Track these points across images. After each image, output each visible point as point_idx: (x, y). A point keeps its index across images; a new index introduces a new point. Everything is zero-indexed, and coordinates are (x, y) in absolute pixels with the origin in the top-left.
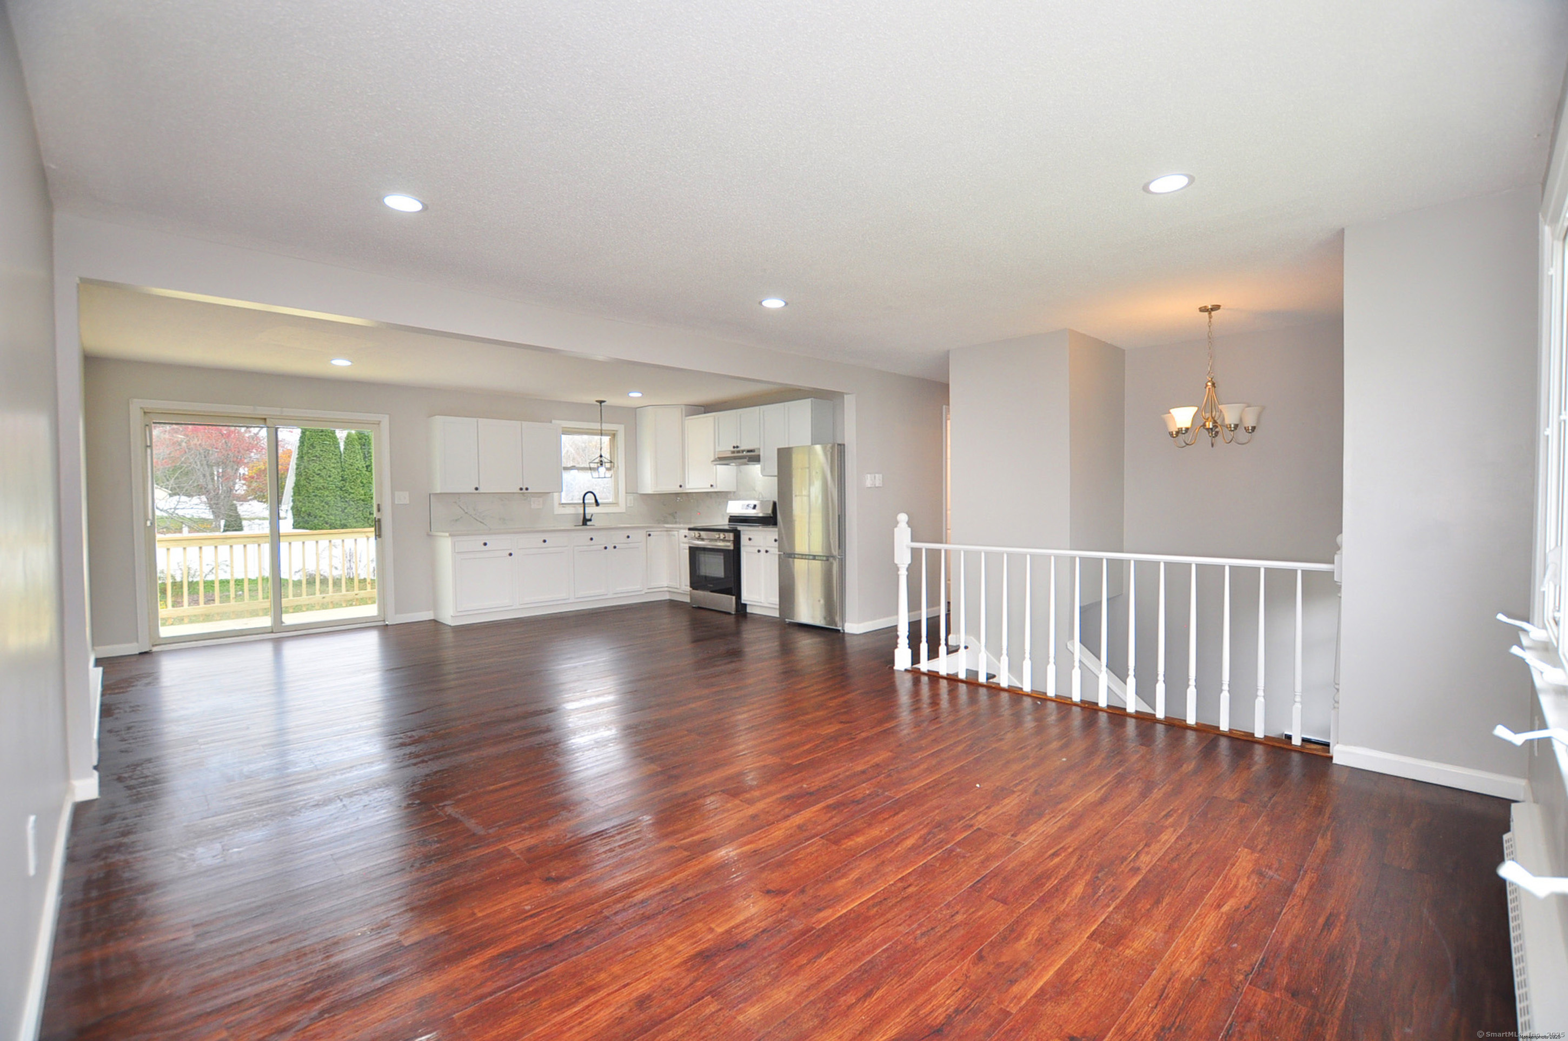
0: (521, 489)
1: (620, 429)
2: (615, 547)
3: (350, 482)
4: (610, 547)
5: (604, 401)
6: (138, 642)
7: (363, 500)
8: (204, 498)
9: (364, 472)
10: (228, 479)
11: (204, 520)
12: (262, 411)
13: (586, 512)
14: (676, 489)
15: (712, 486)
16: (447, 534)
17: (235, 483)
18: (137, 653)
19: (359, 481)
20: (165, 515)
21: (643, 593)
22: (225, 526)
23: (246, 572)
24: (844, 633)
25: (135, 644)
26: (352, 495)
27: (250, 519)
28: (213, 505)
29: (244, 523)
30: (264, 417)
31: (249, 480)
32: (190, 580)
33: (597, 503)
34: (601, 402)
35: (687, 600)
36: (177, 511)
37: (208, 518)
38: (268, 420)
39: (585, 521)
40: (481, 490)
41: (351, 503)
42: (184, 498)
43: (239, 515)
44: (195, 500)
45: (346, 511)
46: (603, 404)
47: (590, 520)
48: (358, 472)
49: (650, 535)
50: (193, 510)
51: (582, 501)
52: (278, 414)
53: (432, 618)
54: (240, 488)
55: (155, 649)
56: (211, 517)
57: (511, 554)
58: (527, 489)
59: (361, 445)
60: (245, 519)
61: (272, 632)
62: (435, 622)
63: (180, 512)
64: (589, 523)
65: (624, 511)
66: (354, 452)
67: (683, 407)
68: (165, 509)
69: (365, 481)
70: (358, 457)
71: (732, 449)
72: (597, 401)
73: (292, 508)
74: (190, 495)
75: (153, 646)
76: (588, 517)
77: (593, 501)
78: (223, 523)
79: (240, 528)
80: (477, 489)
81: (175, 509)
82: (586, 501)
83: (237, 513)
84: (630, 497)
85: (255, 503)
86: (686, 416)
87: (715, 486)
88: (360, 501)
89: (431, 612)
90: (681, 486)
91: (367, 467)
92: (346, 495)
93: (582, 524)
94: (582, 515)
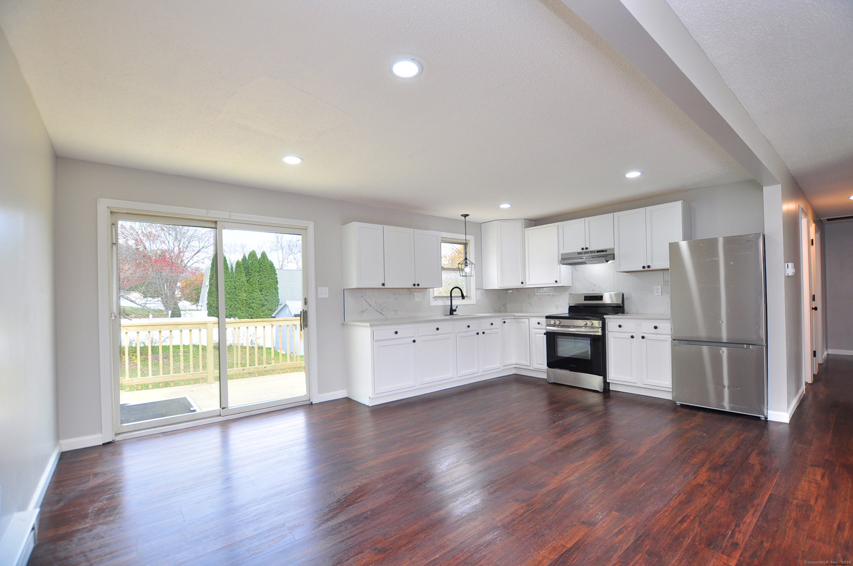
2: (484, 333)
3: (238, 290)
5: (468, 215)
6: (101, 433)
7: (245, 300)
8: (160, 299)
9: (246, 284)
10: (172, 289)
11: (161, 311)
13: (453, 304)
14: (518, 285)
15: (556, 282)
16: (368, 324)
17: (175, 291)
18: (101, 444)
19: (243, 289)
20: (140, 307)
21: (500, 370)
22: (172, 314)
23: (181, 341)
24: (766, 420)
25: (99, 435)
26: (240, 297)
27: (185, 310)
28: (165, 303)
29: (182, 313)
30: (216, 220)
31: (182, 289)
32: (153, 345)
33: (463, 297)
34: (465, 216)
35: (544, 376)
36: (146, 305)
37: (162, 309)
38: (218, 223)
39: (452, 311)
40: (387, 286)
41: (239, 301)
42: (149, 299)
43: (179, 308)
44: (156, 299)
45: (236, 306)
46: (466, 217)
47: (455, 310)
48: (243, 284)
49: (504, 322)
50: (155, 305)
51: (449, 295)
53: (346, 396)
54: (178, 293)
55: (118, 438)
56: (164, 309)
57: (414, 341)
59: (244, 267)
60: (183, 310)
61: (220, 415)
62: (348, 400)
63: (148, 306)
64: (454, 313)
65: (475, 303)
66: (241, 272)
67: (523, 221)
68: (140, 304)
69: (246, 289)
70: (243, 275)
71: (581, 251)
73: (207, 304)
74: (153, 297)
75: (116, 435)
76: (454, 308)
77: (460, 295)
78: (170, 312)
79: (179, 316)
80: (383, 284)
81: (146, 304)
82: (453, 295)
83: (178, 306)
84: (479, 292)
85: (185, 301)
86: (525, 228)
87: (559, 282)
88: (244, 301)
89: (345, 391)
90: (522, 283)
91: (247, 281)
92: (236, 297)
93: (449, 314)
94: (450, 306)
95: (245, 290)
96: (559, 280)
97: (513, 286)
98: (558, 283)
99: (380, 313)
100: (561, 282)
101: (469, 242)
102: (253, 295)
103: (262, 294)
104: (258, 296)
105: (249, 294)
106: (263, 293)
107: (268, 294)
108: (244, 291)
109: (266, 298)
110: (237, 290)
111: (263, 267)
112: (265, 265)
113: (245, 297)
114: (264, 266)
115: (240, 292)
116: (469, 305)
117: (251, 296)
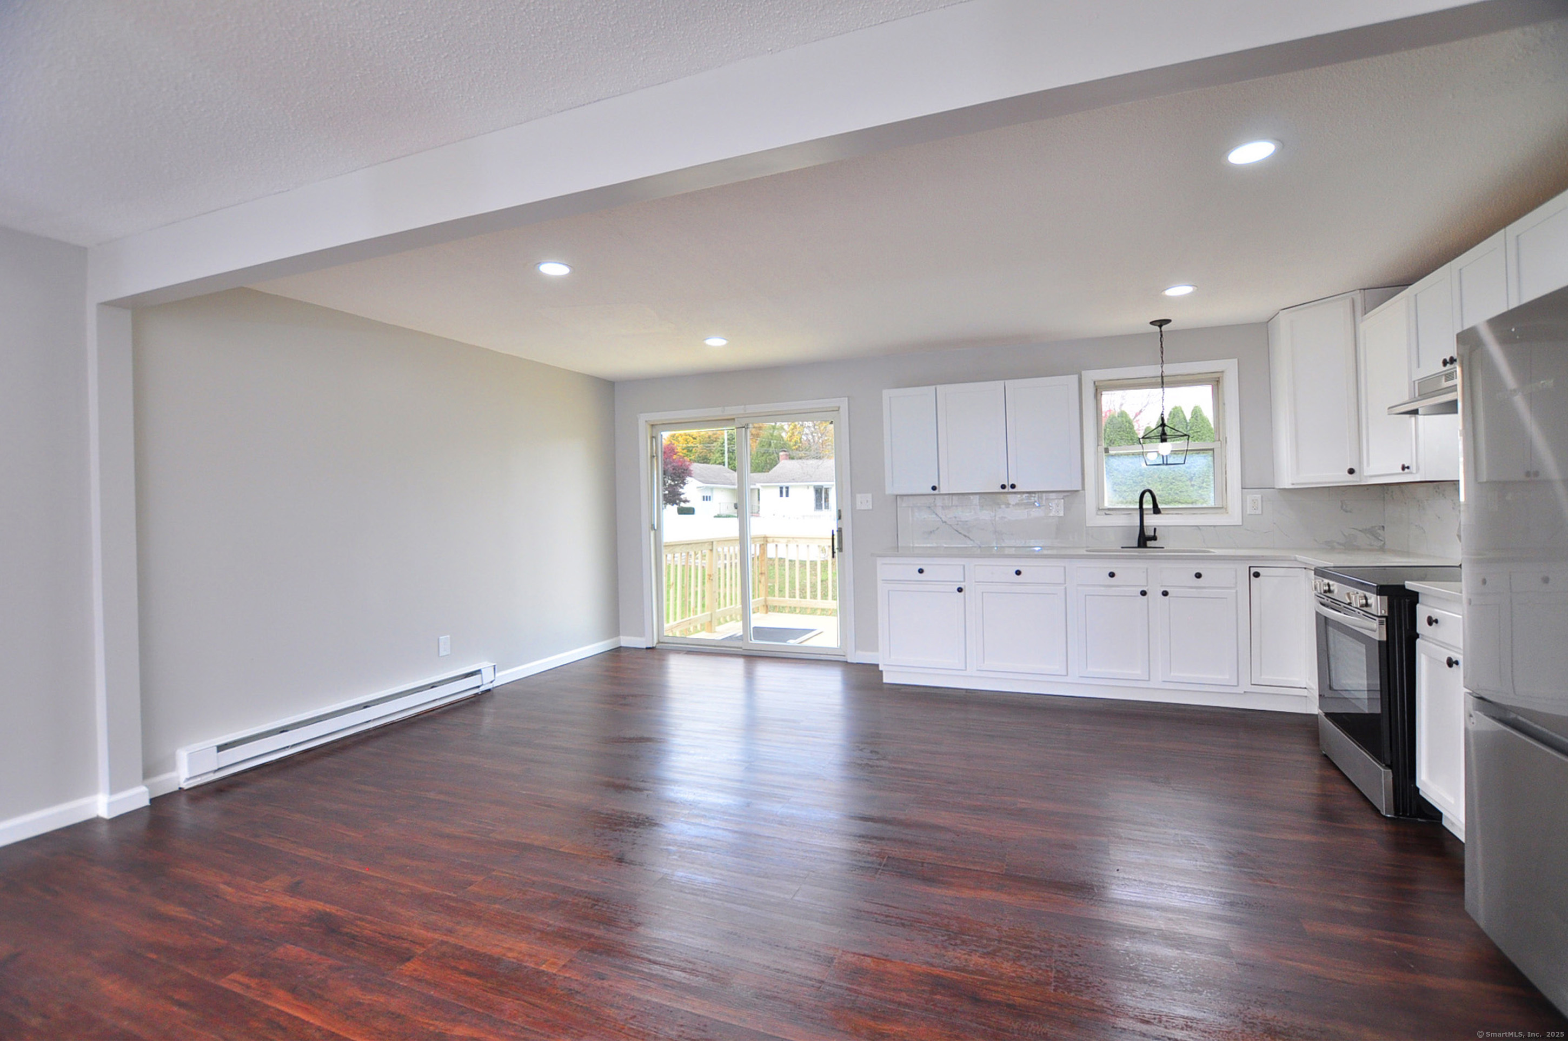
0: (1003, 487)
1: (1229, 368)
2: (1165, 594)
4: (1155, 592)
5: (1168, 321)
12: (731, 411)
13: (1146, 525)
14: (1340, 478)
15: (1404, 468)
18: (645, 647)
25: (643, 639)
34: (1161, 323)
39: (1144, 539)
40: (943, 489)
46: (1164, 328)
47: (1154, 538)
52: (742, 412)
55: (659, 646)
57: (960, 590)
58: (1013, 486)
64: (1149, 543)
72: (1152, 323)
75: (659, 643)
76: (1149, 533)
80: (934, 488)
82: (1143, 506)
84: (1254, 496)
87: (1413, 469)
90: (1351, 471)
93: (1136, 545)
94: (1138, 529)
95: (1160, 478)
96: (1414, 464)
97: (1327, 480)
98: (1411, 473)
99: (965, 536)
100: (1418, 469)
101: (1222, 377)
102: (1175, 487)
103: (1193, 486)
104: (1185, 487)
105: (1168, 486)
106: (1195, 483)
107: (1204, 485)
108: (1159, 480)
109: (1200, 492)
110: (1145, 479)
111: (1195, 434)
112: (1199, 430)
113: (1159, 490)
114: (1197, 432)
115: (1150, 482)
116: (1215, 526)
117: (1171, 489)
